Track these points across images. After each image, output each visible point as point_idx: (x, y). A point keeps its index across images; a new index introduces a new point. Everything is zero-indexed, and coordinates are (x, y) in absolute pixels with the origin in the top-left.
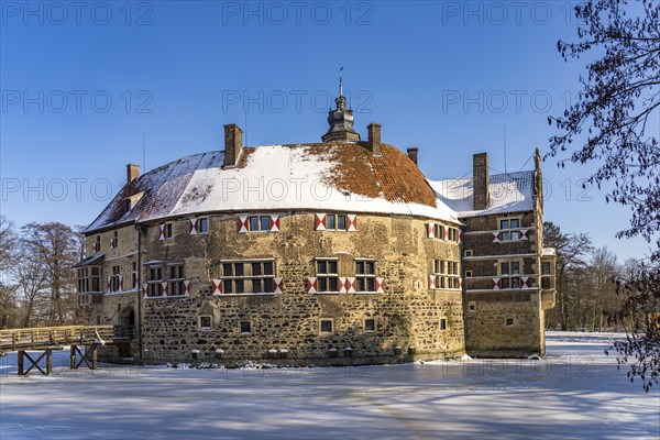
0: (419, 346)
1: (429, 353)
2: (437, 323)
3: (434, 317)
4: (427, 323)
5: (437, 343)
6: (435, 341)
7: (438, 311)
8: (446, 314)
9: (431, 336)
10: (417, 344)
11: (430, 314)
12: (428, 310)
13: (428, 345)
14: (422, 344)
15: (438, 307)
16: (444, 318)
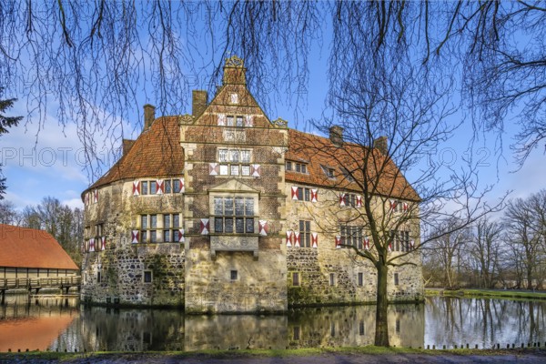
0: (123, 297)
2: (139, 276)
3: (136, 269)
4: (131, 275)
5: (139, 295)
6: (137, 293)
7: (141, 264)
8: (151, 267)
9: (133, 287)
10: (121, 294)
11: (133, 267)
12: (131, 264)
13: (131, 296)
14: (126, 295)
15: (141, 260)
16: (148, 270)
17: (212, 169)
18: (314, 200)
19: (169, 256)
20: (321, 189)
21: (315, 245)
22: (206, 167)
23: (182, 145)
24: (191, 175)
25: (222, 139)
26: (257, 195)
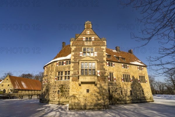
0: (51, 99)
1: (53, 101)
2: (56, 92)
3: (55, 89)
4: (53, 92)
5: (55, 98)
6: (55, 97)
7: (57, 88)
8: (60, 89)
9: (54, 96)
10: (50, 98)
11: (54, 89)
12: (54, 88)
13: (53, 99)
14: (51, 98)
15: (57, 86)
16: (59, 90)
17: (80, 54)
18: (114, 66)
19: (66, 85)
20: (116, 63)
21: (115, 81)
22: (78, 53)
23: (71, 47)
24: (73, 56)
25: (84, 44)
26: (96, 61)
